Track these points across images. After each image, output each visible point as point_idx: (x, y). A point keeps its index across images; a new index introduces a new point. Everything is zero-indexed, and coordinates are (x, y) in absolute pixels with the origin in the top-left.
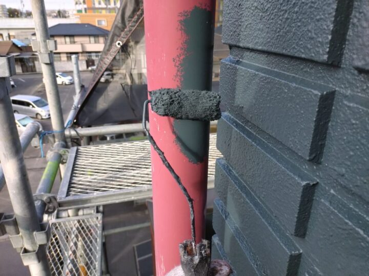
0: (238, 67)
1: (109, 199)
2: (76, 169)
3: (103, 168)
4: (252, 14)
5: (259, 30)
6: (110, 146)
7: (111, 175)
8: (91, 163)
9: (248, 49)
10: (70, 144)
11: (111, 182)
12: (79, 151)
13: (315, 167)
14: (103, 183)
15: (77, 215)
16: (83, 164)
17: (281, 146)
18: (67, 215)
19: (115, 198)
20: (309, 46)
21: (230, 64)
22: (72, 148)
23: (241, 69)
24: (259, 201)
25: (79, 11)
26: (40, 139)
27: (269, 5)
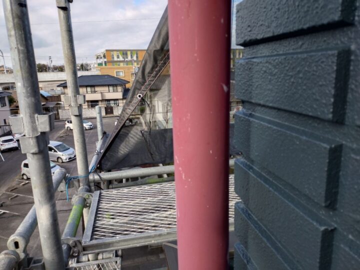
0: (251, 119)
1: (130, 242)
2: (99, 212)
3: (125, 212)
4: (262, 76)
5: (269, 90)
6: (130, 190)
7: (132, 218)
8: (113, 207)
9: (259, 105)
10: (93, 188)
11: (132, 226)
12: (102, 194)
13: (331, 213)
14: (124, 227)
15: (97, 259)
16: (106, 207)
17: (297, 193)
18: (87, 260)
19: (136, 242)
20: (315, 106)
21: (243, 116)
22: (95, 192)
23: (254, 122)
24: (280, 245)
25: (100, 64)
26: (66, 183)
27: (276, 71)
